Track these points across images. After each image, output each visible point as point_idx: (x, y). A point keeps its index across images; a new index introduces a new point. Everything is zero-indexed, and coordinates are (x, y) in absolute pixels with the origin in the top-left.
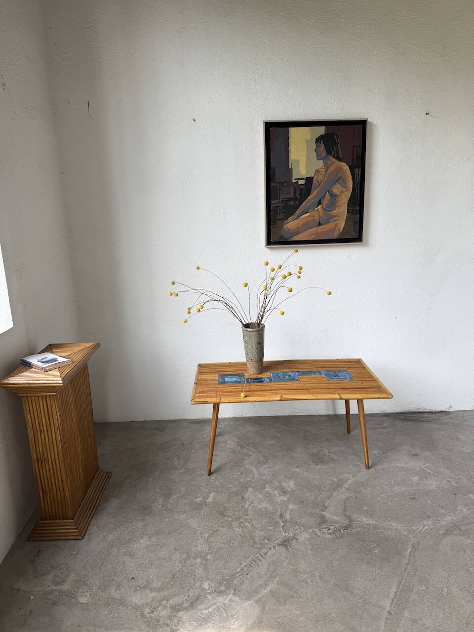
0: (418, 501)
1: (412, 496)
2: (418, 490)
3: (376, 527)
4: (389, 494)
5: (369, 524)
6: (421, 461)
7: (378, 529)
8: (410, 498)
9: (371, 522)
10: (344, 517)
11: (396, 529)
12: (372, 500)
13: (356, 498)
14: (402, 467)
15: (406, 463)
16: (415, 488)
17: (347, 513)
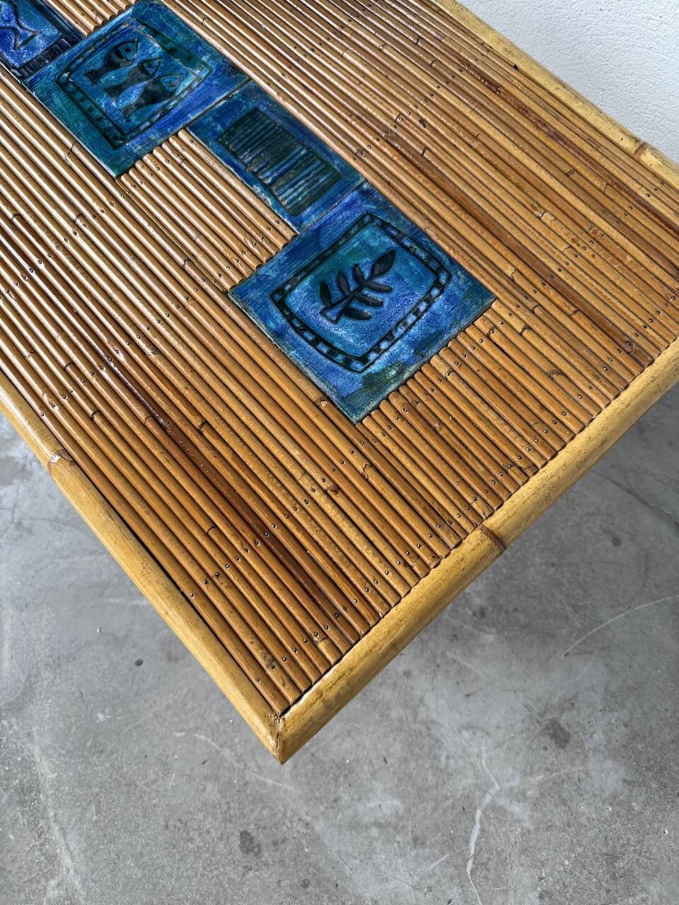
0: (248, 869)
1: (260, 837)
2: (316, 840)
3: (27, 793)
4: (226, 752)
5: (28, 765)
6: (525, 774)
7: (22, 803)
8: (245, 835)
9: (45, 770)
10: (23, 678)
11: (52, 859)
12: (156, 716)
13: (139, 663)
14: (429, 724)
15: (468, 727)
16: (319, 827)
17: (46, 674)
